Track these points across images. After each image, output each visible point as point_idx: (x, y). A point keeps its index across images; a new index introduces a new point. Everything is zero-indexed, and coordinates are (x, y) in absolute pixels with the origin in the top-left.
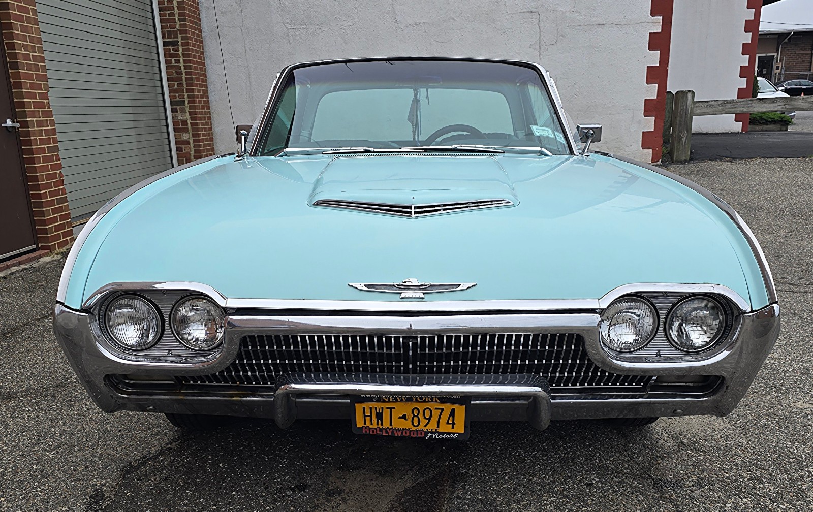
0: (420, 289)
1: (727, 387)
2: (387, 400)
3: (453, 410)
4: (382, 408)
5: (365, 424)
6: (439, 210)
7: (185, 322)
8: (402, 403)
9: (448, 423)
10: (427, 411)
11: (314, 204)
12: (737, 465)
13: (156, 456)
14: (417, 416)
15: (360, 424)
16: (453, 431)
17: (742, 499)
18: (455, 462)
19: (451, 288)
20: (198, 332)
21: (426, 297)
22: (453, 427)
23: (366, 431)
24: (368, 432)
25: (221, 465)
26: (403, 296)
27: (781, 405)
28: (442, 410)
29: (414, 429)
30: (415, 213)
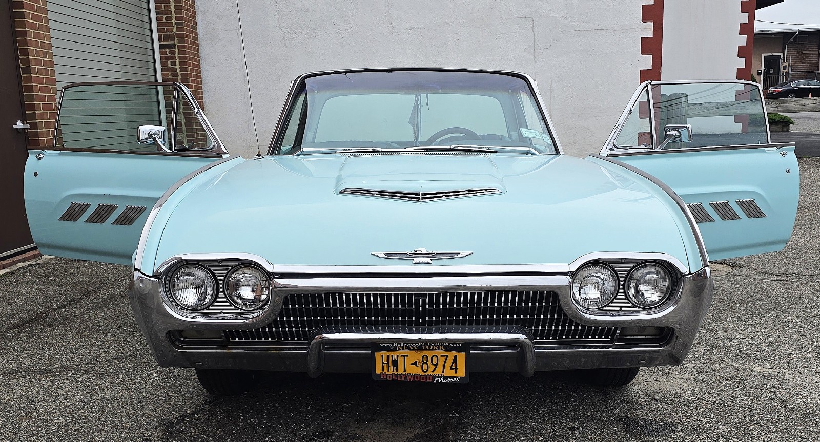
0: (428, 257)
1: (677, 337)
2: (402, 349)
3: (456, 357)
4: (398, 356)
5: (383, 370)
6: (442, 196)
7: (237, 285)
8: (414, 352)
9: (451, 368)
10: (434, 358)
11: (340, 192)
12: (698, 413)
13: (192, 415)
14: (426, 363)
15: (378, 371)
16: (455, 375)
17: (699, 436)
18: (457, 415)
19: (453, 256)
20: (247, 293)
21: (433, 262)
22: (456, 373)
23: (384, 377)
24: (385, 377)
25: (252, 420)
26: (415, 261)
27: (743, 370)
28: (447, 356)
29: (424, 374)
30: (423, 198)
